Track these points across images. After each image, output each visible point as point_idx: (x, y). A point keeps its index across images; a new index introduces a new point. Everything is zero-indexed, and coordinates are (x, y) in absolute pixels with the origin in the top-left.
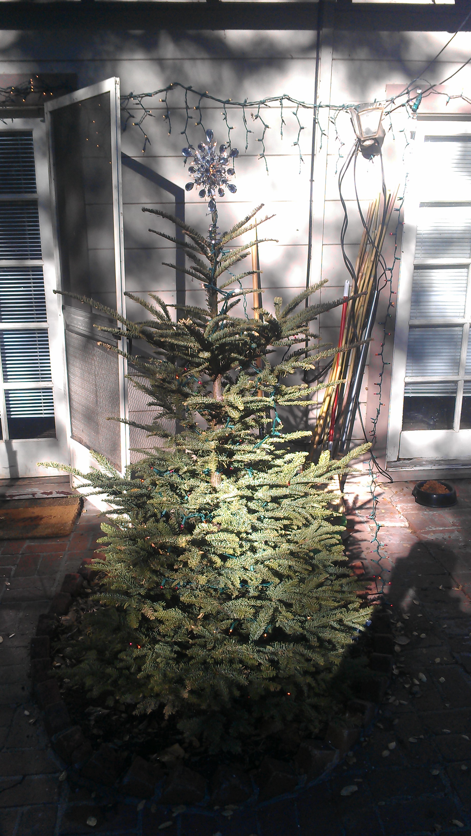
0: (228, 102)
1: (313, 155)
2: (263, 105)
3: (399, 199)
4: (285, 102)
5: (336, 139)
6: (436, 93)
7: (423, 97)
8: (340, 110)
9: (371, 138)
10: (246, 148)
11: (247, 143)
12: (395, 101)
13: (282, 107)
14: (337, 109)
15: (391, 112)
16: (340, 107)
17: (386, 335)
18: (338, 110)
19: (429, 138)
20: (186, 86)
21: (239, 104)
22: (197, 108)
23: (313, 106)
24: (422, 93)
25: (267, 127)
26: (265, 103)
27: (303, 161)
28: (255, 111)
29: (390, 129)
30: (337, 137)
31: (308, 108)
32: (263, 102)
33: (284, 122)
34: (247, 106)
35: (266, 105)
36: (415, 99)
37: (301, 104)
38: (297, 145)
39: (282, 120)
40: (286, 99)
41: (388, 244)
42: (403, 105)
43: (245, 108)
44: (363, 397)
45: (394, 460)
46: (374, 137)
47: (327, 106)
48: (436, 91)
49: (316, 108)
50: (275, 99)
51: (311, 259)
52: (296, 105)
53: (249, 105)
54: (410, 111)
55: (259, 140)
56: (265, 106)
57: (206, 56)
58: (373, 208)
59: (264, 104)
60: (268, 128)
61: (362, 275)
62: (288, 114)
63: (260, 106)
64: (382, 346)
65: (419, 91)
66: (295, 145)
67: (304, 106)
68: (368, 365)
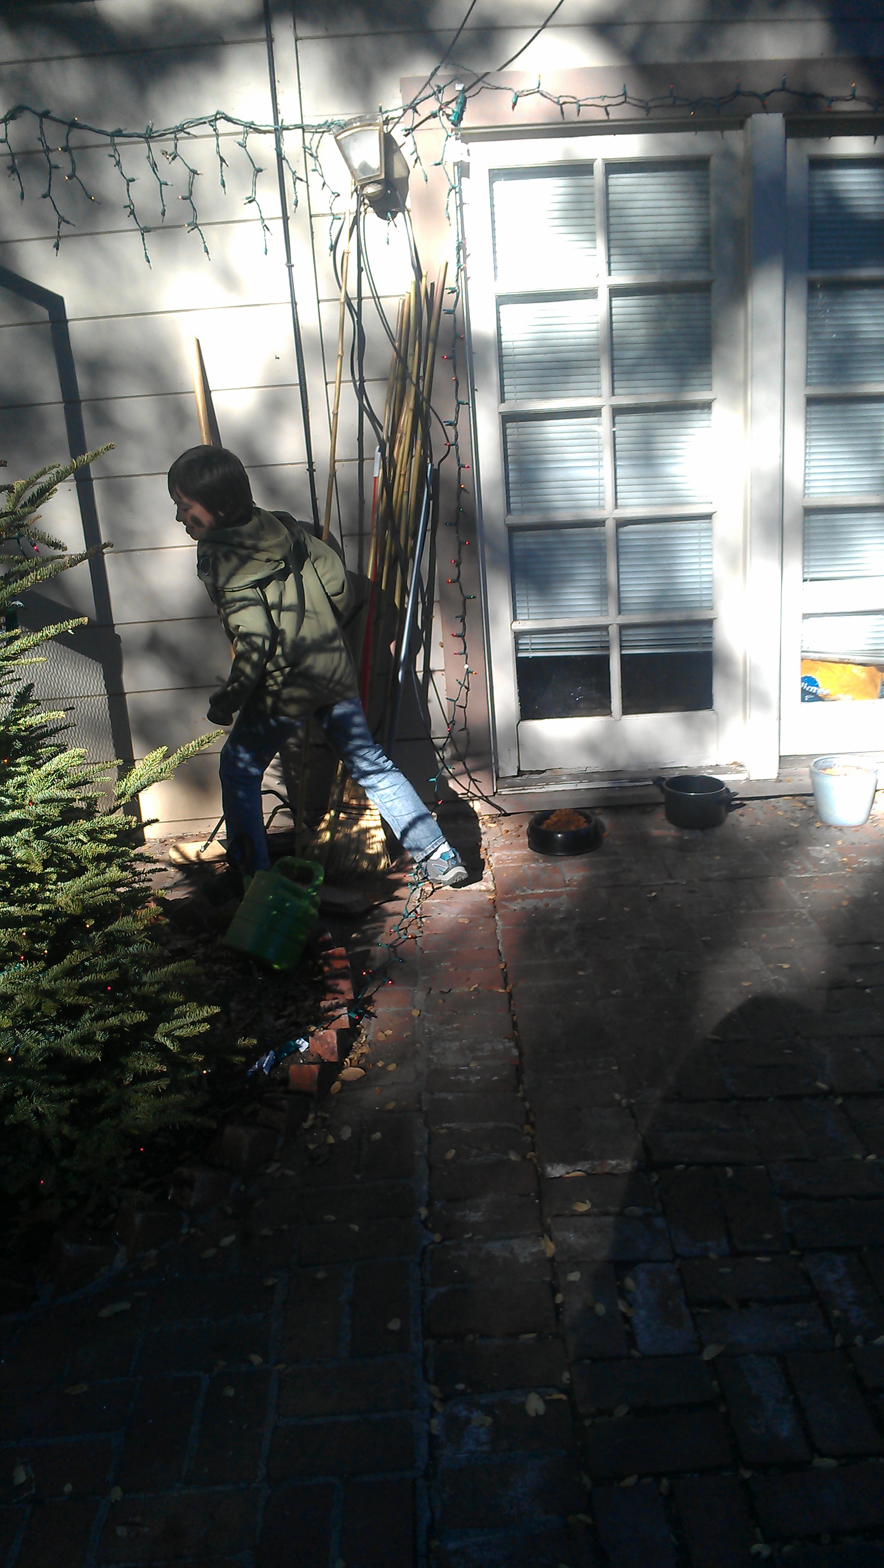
0: (119, 133)
1: (285, 219)
2: (182, 134)
3: (450, 291)
4: (222, 126)
5: (324, 185)
6: (492, 89)
7: (470, 97)
8: (323, 132)
9: (372, 180)
10: (163, 214)
11: (164, 206)
12: (418, 107)
13: (217, 135)
14: (314, 130)
15: (413, 129)
16: (320, 126)
17: (461, 544)
18: (317, 132)
19: (495, 175)
20: (40, 110)
21: (139, 136)
22: (66, 149)
23: (273, 128)
24: (464, 91)
25: (195, 172)
26: (186, 130)
27: (268, 230)
28: (169, 146)
29: (416, 161)
31: (265, 132)
32: (181, 129)
33: (225, 162)
34: (155, 137)
35: (188, 133)
37: (250, 128)
38: (254, 203)
39: (221, 158)
40: (222, 120)
41: (442, 375)
42: (434, 115)
43: (152, 142)
44: (437, 661)
45: (512, 775)
46: (378, 179)
47: (297, 127)
48: (490, 85)
49: (278, 131)
50: (200, 122)
51: (308, 411)
52: (241, 129)
53: (158, 136)
55: (184, 198)
56: (186, 135)
57: (68, 52)
58: (406, 309)
59: (185, 132)
60: (198, 174)
61: (401, 437)
62: (229, 146)
63: (177, 136)
64: (458, 565)
65: (459, 87)
66: (250, 202)
67: (257, 131)
68: (438, 602)
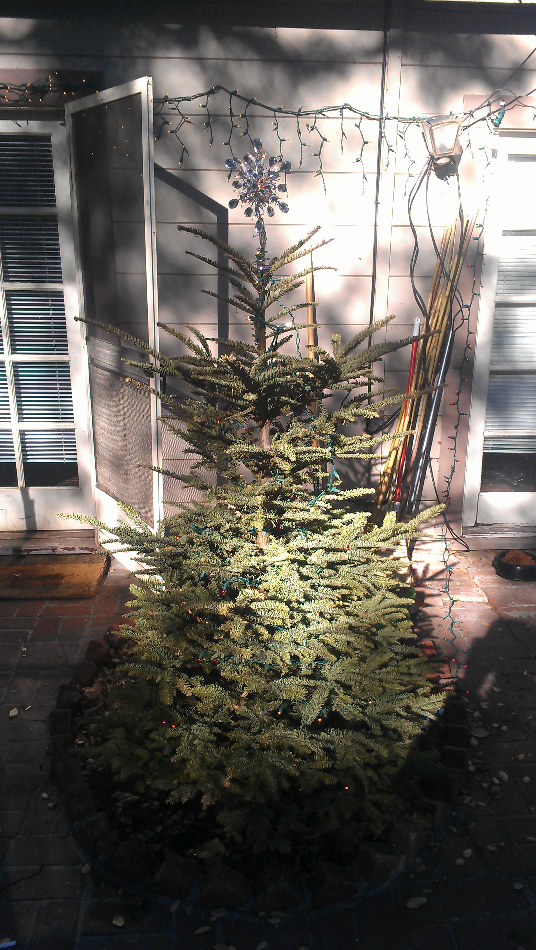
0: (279, 110)
1: (378, 173)
2: (320, 115)
3: (478, 226)
4: (346, 112)
5: (406, 155)
6: (522, 106)
7: (507, 110)
8: (410, 123)
9: (446, 155)
10: (301, 163)
11: (302, 158)
12: (473, 114)
13: (342, 118)
14: (406, 121)
15: (469, 127)
16: (410, 119)
17: (462, 381)
18: (408, 123)
19: (513, 157)
20: (231, 90)
21: (293, 113)
22: (243, 116)
23: (379, 118)
24: (505, 106)
25: (325, 140)
26: (323, 113)
27: (366, 180)
28: (311, 122)
29: (468, 146)
30: (407, 154)
31: (373, 119)
32: (320, 112)
33: (345, 135)
34: (302, 115)
35: (324, 115)
36: (498, 112)
37: (364, 116)
38: (360, 162)
39: (343, 132)
40: (347, 109)
41: (465, 276)
42: (484, 119)
43: (300, 118)
44: (435, 452)
45: (471, 526)
46: (450, 155)
47: (395, 118)
48: (521, 103)
49: (382, 119)
50: (334, 109)
51: (375, 292)
52: (359, 116)
53: (304, 115)
54: (492, 126)
55: (315, 155)
56: (323, 116)
57: (254, 56)
58: (448, 235)
59: (322, 114)
60: (327, 141)
61: (435, 313)
62: (349, 126)
63: (317, 116)
64: (458, 394)
65: (502, 103)
66: (357, 161)
67: (368, 118)
68: (441, 416)
